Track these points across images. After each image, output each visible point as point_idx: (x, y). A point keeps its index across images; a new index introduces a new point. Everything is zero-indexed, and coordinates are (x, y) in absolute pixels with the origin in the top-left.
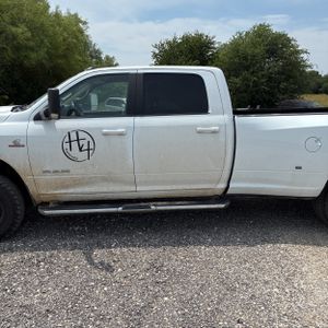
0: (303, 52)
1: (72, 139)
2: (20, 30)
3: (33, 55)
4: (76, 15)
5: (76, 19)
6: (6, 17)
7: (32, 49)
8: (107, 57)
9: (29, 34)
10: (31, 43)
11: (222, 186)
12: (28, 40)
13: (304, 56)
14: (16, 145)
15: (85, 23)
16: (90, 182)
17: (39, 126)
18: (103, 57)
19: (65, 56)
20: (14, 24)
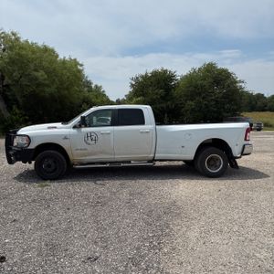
0: (240, 81)
1: (89, 136)
2: (40, 74)
3: (47, 90)
4: (75, 60)
5: (75, 63)
6: (32, 66)
7: (48, 86)
8: (96, 86)
9: (46, 76)
10: (47, 82)
11: (152, 155)
12: (45, 80)
13: (243, 85)
14: (66, 138)
15: (81, 65)
16: (95, 154)
17: (75, 131)
18: (93, 86)
19: (67, 89)
20: (36, 70)
